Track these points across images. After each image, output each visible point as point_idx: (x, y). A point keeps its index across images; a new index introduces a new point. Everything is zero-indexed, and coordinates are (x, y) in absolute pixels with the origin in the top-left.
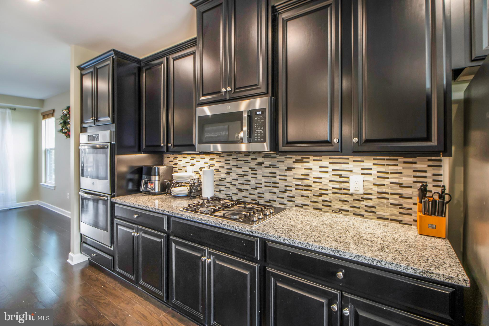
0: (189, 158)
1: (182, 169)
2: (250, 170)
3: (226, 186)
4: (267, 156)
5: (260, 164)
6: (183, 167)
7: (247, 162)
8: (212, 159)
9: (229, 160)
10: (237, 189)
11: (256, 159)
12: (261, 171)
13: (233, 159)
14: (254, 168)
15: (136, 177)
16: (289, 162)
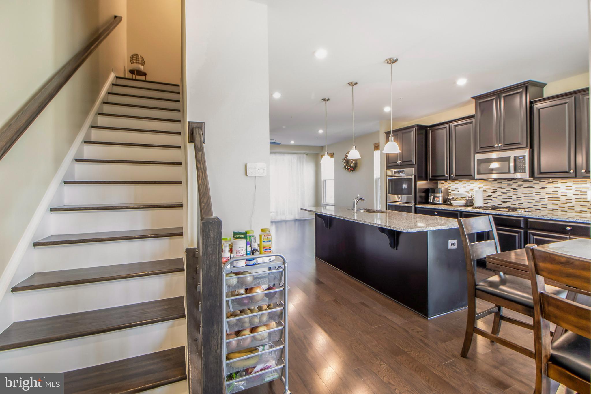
0: (460, 183)
1: (454, 191)
2: (512, 190)
3: (492, 200)
4: (525, 181)
5: (520, 186)
6: (456, 189)
7: (509, 185)
8: (480, 183)
9: (495, 184)
10: (502, 201)
11: (517, 183)
12: (520, 190)
13: (498, 183)
14: (515, 188)
15: (423, 194)
16: (542, 184)
